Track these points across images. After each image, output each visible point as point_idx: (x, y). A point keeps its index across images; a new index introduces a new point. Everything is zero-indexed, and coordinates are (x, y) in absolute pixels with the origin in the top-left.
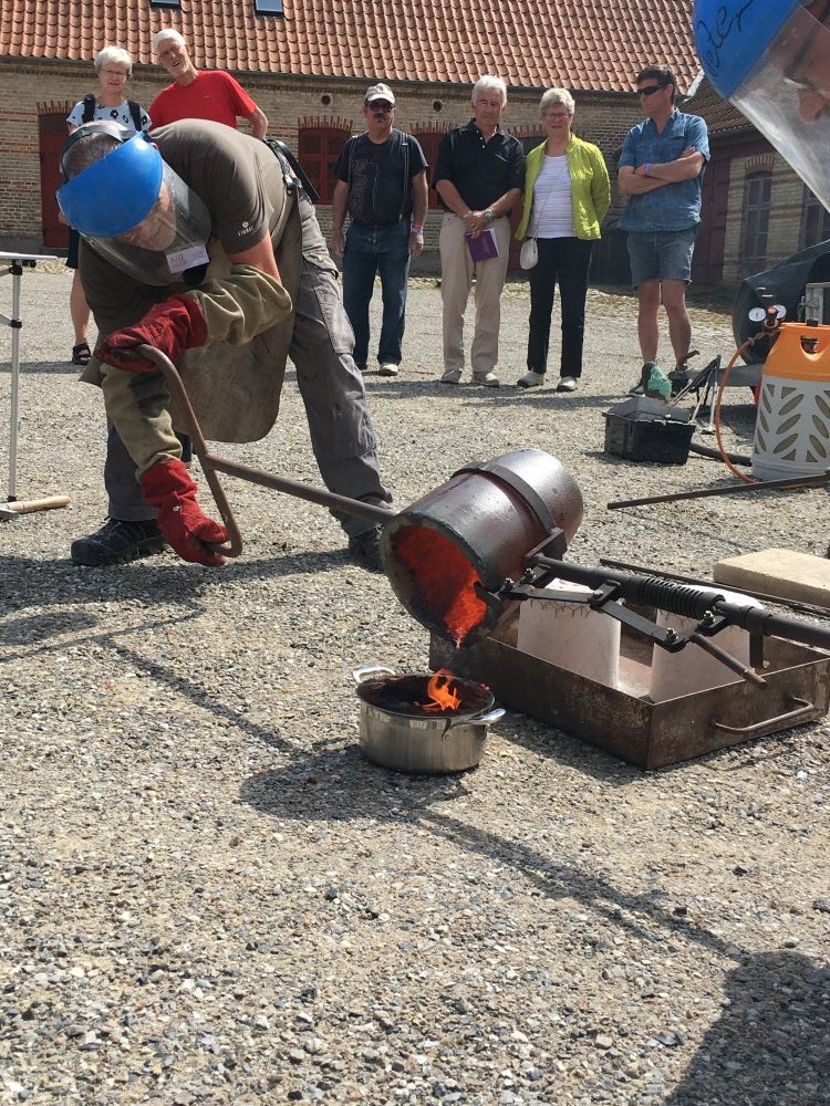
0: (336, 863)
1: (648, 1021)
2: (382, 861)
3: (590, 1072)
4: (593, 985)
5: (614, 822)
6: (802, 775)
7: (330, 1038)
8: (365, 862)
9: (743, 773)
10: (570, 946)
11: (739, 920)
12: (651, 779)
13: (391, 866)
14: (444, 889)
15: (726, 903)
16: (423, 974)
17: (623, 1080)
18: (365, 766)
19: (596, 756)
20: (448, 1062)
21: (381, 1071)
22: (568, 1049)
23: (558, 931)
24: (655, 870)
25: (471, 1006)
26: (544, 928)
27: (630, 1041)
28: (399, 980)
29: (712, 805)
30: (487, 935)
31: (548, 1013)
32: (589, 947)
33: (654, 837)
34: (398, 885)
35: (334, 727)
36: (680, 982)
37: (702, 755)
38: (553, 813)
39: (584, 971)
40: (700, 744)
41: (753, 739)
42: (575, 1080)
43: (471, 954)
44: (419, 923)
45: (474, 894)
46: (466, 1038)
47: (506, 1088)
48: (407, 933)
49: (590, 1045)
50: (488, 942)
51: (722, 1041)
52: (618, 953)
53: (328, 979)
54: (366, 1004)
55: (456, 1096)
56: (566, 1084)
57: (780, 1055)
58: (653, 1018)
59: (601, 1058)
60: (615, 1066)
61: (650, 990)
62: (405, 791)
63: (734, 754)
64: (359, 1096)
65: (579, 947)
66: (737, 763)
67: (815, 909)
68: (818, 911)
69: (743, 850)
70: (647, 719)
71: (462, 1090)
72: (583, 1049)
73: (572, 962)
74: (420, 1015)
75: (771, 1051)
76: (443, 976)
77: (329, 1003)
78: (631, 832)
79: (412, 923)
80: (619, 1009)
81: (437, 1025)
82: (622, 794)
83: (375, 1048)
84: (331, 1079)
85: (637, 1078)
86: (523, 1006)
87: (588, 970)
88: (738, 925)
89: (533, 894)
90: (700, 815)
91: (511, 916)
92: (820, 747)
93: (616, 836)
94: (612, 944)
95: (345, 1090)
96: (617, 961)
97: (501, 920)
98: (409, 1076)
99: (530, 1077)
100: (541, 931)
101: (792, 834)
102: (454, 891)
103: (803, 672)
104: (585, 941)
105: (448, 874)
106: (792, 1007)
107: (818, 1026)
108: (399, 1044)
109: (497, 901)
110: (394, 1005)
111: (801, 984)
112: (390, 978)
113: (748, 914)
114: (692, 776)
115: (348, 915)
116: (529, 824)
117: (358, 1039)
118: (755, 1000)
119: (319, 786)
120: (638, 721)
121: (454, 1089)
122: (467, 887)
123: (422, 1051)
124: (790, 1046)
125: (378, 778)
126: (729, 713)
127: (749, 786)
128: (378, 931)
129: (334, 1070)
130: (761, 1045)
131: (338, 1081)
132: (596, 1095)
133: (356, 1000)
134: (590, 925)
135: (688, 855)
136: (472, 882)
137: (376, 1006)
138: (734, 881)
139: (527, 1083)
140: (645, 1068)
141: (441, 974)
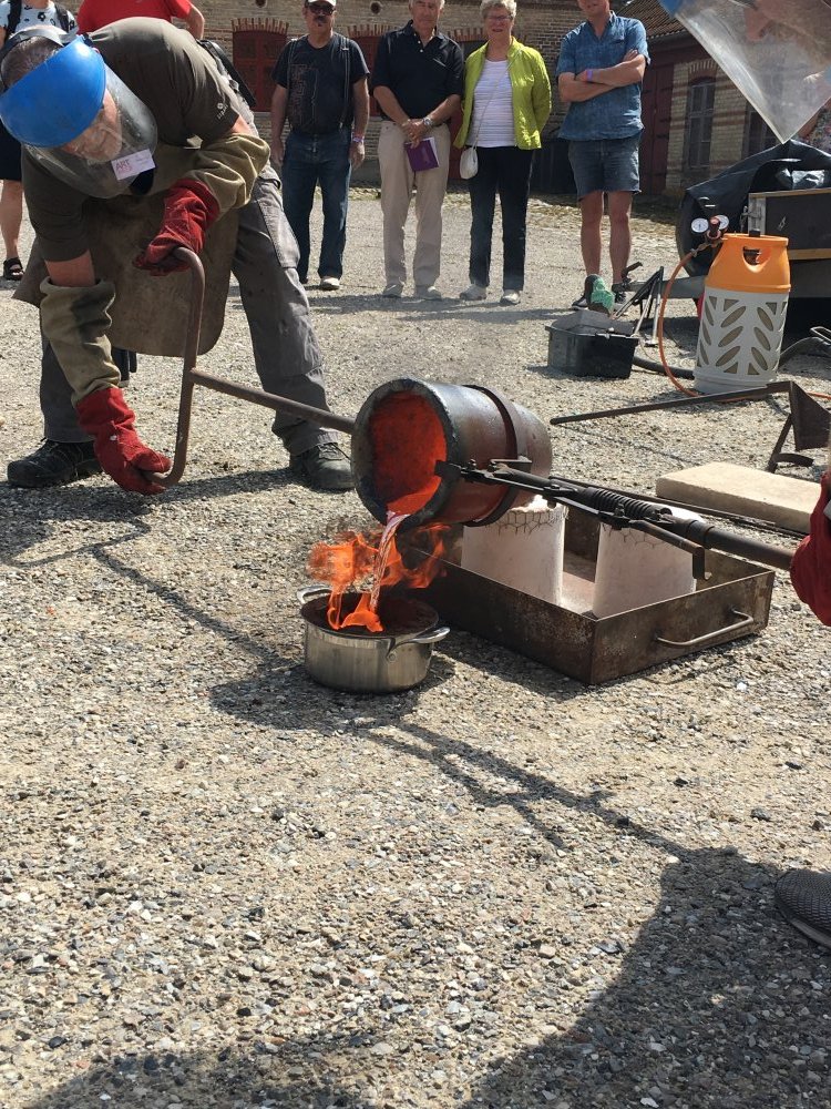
0: (282, 784)
1: (591, 930)
2: (328, 780)
3: (534, 980)
4: (538, 897)
5: (558, 737)
6: (741, 686)
7: (278, 955)
8: (311, 782)
9: (684, 686)
10: (514, 859)
11: (679, 830)
12: (594, 694)
13: (337, 785)
14: (390, 806)
15: (666, 813)
16: (370, 890)
17: (566, 988)
18: (310, 686)
19: (540, 672)
20: (395, 976)
21: (329, 986)
22: (513, 959)
23: (503, 845)
24: (597, 784)
25: (417, 921)
26: (489, 842)
27: (572, 950)
28: (346, 897)
29: (654, 718)
30: (432, 850)
31: (493, 926)
32: (533, 860)
33: (597, 751)
34: (344, 804)
35: (278, 648)
36: (621, 891)
37: (645, 669)
38: (498, 730)
39: (528, 883)
40: (642, 658)
41: (694, 653)
42: (519, 989)
43: (417, 870)
44: (364, 841)
45: (419, 811)
46: (413, 951)
47: (452, 998)
48: (353, 851)
49: (534, 955)
50: (434, 858)
51: (662, 947)
52: (561, 865)
53: (276, 897)
54: (313, 921)
55: (403, 1008)
56: (511, 993)
57: (719, 959)
58: (595, 927)
59: (545, 967)
60: (558, 975)
61: (593, 900)
62: (351, 710)
63: (676, 667)
64: (308, 1011)
65: (523, 860)
66: (678, 676)
67: (753, 817)
68: (756, 819)
69: (684, 761)
70: (590, 635)
71: (410, 1002)
72: (527, 959)
73: (517, 874)
74: (367, 930)
75: (710, 955)
76: (390, 892)
77: (276, 921)
78: (574, 746)
79: (359, 840)
80: (562, 919)
81: (384, 940)
82: (565, 709)
83: (323, 964)
84: (280, 995)
85: (579, 985)
86: (469, 919)
87: (532, 882)
88: (678, 834)
89: (478, 809)
90: (642, 728)
91: (456, 831)
92: (759, 659)
93: (559, 750)
94: (555, 856)
95: (293, 1005)
96: (560, 873)
97: (447, 836)
98: (356, 990)
99: (475, 987)
100: (486, 845)
101: (731, 745)
102: (400, 808)
103: (743, 585)
104: (529, 854)
105: (394, 791)
106: (730, 913)
107: (755, 930)
108: (347, 959)
109: (442, 817)
110: (341, 921)
111: (739, 890)
112: (337, 895)
113: (688, 823)
114: (634, 689)
115: (295, 835)
116: (474, 741)
117: (306, 956)
118: (695, 907)
119: (264, 707)
120: (581, 637)
121: (401, 1002)
122: (413, 804)
123: (369, 965)
124: (728, 950)
125: (324, 698)
126: (671, 628)
127: (690, 698)
128: (325, 849)
129: (282, 986)
130: (699, 950)
131: (287, 997)
132: (540, 1003)
133: (303, 918)
134: (534, 838)
135: (630, 768)
136: (418, 799)
137: (324, 923)
138: (675, 792)
139: (473, 993)
140: (587, 975)
141: (387, 890)
